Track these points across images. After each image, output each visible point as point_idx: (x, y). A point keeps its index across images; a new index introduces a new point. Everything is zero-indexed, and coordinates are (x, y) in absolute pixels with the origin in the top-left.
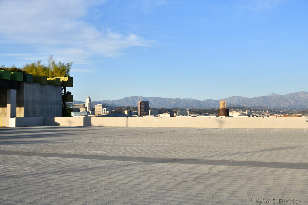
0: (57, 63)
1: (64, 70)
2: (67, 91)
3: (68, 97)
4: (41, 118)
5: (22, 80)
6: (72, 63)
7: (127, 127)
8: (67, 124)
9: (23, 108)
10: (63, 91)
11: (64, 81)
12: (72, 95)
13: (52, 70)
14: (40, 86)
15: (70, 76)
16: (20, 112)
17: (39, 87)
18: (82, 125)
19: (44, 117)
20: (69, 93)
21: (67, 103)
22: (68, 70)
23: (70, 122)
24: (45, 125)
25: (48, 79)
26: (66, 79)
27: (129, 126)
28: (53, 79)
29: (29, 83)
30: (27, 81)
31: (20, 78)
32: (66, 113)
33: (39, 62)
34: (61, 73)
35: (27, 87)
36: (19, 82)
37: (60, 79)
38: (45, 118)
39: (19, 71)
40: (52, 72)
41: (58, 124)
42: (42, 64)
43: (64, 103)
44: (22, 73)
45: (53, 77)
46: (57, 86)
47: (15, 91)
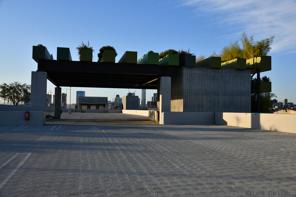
3: (261, 85)
4: (208, 114)
6: (273, 38)
14: (210, 70)
15: (267, 55)
16: (178, 106)
17: (209, 72)
20: (266, 79)
24: (215, 124)
26: (258, 60)
29: (191, 67)
38: (215, 113)
41: (225, 123)
47: (169, 79)
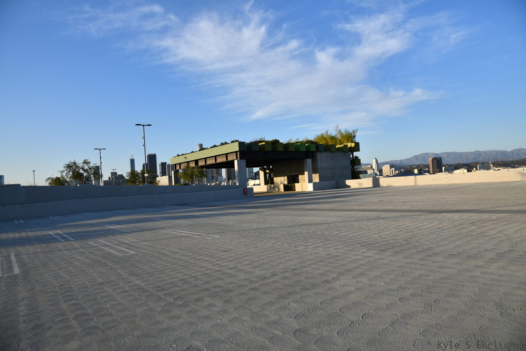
0: (343, 131)
1: (350, 137)
2: (354, 156)
3: (356, 161)
4: (334, 182)
5: (315, 150)
6: (357, 130)
7: (416, 185)
8: (358, 186)
9: (318, 174)
10: (351, 156)
11: (351, 147)
12: (360, 160)
13: (340, 138)
15: (356, 141)
16: (316, 178)
17: (330, 154)
18: (372, 186)
19: (335, 181)
20: (357, 158)
21: (355, 167)
22: (354, 136)
23: (360, 184)
24: (337, 188)
25: (337, 147)
26: (353, 145)
27: (418, 184)
28: (341, 146)
29: (321, 152)
30: (320, 150)
31: (313, 149)
32: (355, 176)
33: (327, 132)
34: (348, 139)
35: (319, 155)
36: (313, 152)
37: (347, 145)
38: (337, 182)
39: (312, 142)
40: (339, 139)
41: (349, 187)
42: (329, 133)
43: (353, 167)
44: (315, 144)
45: (341, 144)
46: (346, 152)
47: (310, 160)
